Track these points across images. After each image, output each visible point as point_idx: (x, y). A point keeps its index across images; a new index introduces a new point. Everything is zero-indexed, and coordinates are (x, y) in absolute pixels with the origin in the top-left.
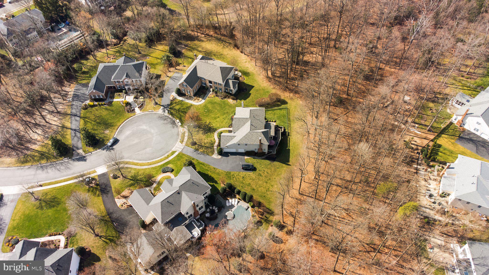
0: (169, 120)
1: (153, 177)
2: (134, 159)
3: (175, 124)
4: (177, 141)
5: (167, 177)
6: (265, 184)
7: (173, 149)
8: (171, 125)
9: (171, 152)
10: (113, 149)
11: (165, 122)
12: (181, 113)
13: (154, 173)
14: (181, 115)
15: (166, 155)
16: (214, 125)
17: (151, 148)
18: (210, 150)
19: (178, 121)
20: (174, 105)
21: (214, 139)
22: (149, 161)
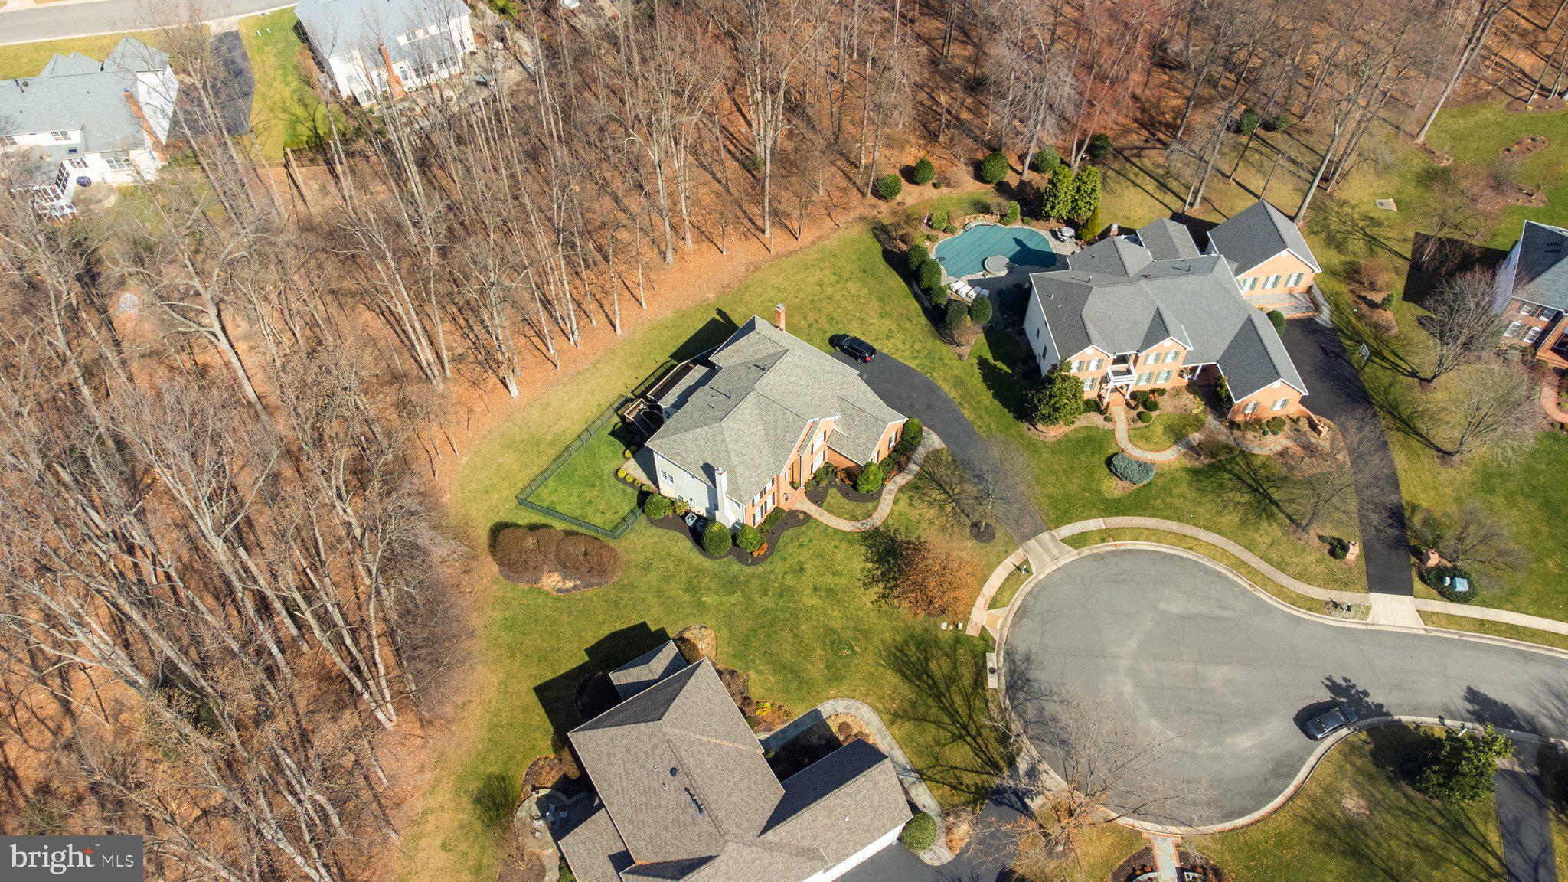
1: (1195, 472)
2: (1245, 592)
3: (1011, 673)
4: (1041, 586)
5: (1142, 443)
6: (837, 297)
7: (1071, 555)
8: (1033, 674)
9: (1086, 551)
10: (1334, 687)
11: (1052, 708)
12: (963, 712)
13: (1184, 488)
14: (968, 703)
15: (1108, 547)
16: (856, 562)
17: (1163, 606)
18: (941, 472)
19: (992, 682)
20: (969, 779)
21: (896, 502)
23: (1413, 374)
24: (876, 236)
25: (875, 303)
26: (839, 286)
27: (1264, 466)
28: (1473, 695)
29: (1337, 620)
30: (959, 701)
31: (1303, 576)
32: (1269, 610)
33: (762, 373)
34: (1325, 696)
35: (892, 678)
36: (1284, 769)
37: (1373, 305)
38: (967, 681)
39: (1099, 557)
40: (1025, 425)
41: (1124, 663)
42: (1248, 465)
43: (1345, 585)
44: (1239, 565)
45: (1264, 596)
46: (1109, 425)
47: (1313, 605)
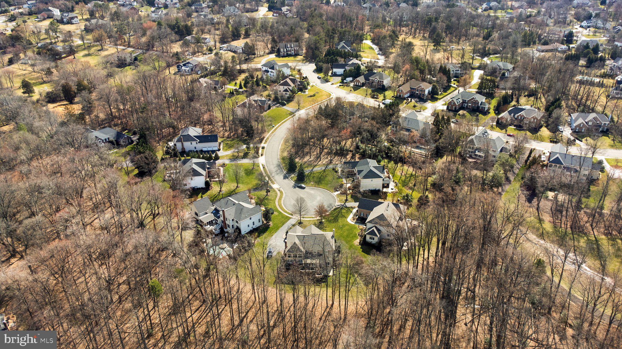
2: (285, 198)
10: (295, 188)
12: (337, 214)
14: (334, 214)
20: (346, 209)
22: (283, 205)
28: (284, 179)
31: (277, 194)
36: (313, 188)
43: (274, 190)
44: (280, 199)
47: (281, 192)
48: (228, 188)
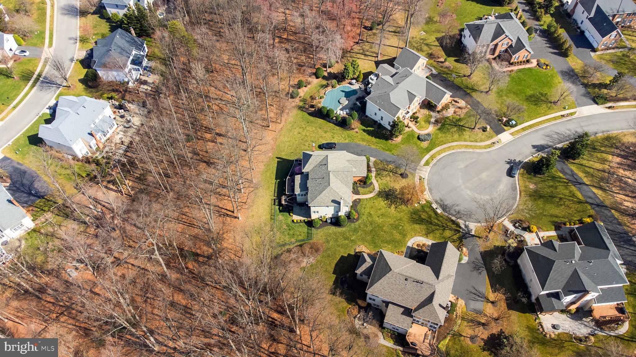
0: (452, 211)
1: (439, 129)
2: (473, 152)
3: (441, 206)
4: (429, 180)
5: (422, 129)
6: (308, 134)
7: (428, 168)
8: (446, 203)
9: (431, 165)
10: (508, 163)
11: (457, 208)
12: (439, 223)
13: (440, 135)
14: (438, 220)
15: (435, 161)
16: (382, 203)
17: (459, 167)
18: (380, 166)
19: (439, 211)
20: (455, 237)
21: (377, 181)
22: (453, 151)
23: (465, 76)
24: (302, 110)
25: (320, 130)
26: (305, 131)
27: (453, 118)
28: (534, 147)
29: (497, 146)
30: (436, 221)
31: (482, 141)
32: (482, 153)
33: (326, 166)
34: (508, 166)
35: (417, 226)
36: (514, 188)
37: (442, 62)
38: (433, 215)
39: (435, 164)
40: (390, 141)
41: (463, 187)
42: (450, 120)
43: (491, 137)
44: (467, 147)
45: (478, 151)
46: (411, 129)
47: (489, 146)
48: (480, 83)
